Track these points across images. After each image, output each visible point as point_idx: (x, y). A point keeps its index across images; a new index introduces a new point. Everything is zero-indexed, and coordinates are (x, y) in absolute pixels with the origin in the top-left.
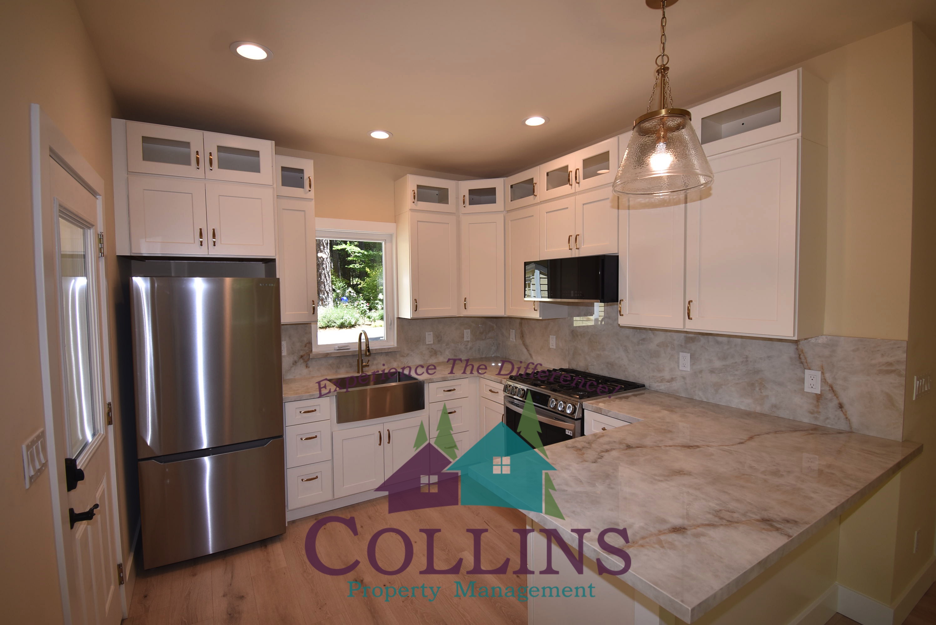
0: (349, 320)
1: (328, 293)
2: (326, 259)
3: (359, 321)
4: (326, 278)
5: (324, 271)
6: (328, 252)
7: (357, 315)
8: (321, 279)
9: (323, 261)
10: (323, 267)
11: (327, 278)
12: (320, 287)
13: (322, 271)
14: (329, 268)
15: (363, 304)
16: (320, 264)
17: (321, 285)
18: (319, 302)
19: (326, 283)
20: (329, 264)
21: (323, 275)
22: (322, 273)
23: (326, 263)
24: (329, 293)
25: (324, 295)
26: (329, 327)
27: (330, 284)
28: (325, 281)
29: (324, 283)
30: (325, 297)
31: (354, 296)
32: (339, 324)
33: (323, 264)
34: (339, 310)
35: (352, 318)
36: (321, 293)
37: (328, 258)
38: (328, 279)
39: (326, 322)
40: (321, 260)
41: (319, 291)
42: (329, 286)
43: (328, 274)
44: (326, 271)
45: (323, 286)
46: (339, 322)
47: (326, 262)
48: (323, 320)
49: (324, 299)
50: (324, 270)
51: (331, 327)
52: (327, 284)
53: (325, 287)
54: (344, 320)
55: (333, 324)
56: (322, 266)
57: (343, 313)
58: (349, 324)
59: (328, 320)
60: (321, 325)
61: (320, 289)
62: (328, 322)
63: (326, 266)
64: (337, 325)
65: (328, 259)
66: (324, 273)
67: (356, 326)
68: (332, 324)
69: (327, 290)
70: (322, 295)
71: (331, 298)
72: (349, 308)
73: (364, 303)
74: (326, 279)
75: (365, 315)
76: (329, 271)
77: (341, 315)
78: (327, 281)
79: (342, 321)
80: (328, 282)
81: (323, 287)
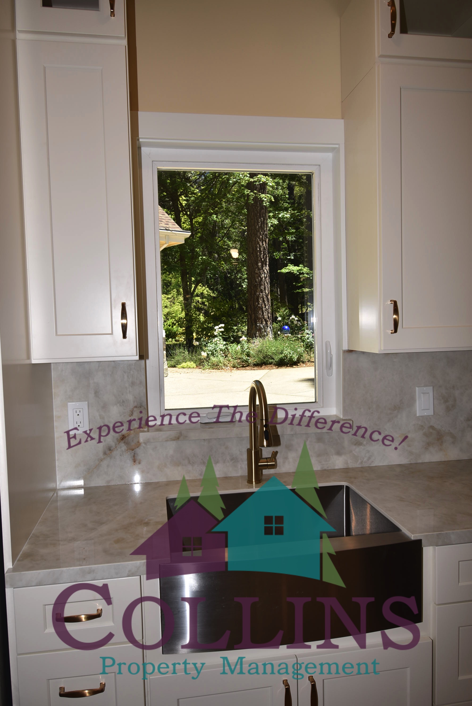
0: (290, 355)
1: (266, 321)
2: (265, 279)
3: (303, 356)
4: (264, 302)
5: (262, 294)
6: (267, 270)
7: (301, 350)
8: (258, 304)
9: (261, 281)
10: (261, 289)
11: (266, 302)
12: (257, 314)
13: (260, 294)
14: (268, 290)
15: (307, 334)
16: (258, 285)
17: (258, 312)
18: (256, 332)
19: (264, 309)
20: (268, 284)
21: (261, 299)
22: (260, 296)
23: (265, 284)
24: (268, 321)
25: (262, 323)
26: (265, 365)
27: (269, 309)
28: (263, 306)
29: (262, 309)
30: (263, 325)
31: (298, 325)
32: (277, 360)
33: (261, 285)
34: (278, 342)
35: (293, 353)
36: (259, 321)
37: (267, 277)
38: (267, 304)
39: (262, 358)
40: (259, 280)
41: (256, 319)
42: (269, 312)
43: (267, 298)
44: (264, 293)
45: (260, 312)
46: (277, 358)
47: (265, 282)
48: (258, 355)
49: (262, 329)
50: (262, 292)
51: (268, 364)
52: (266, 310)
53: (263, 313)
54: (283, 355)
55: (271, 361)
56: (260, 287)
57: (283, 346)
58: (290, 360)
59: (264, 355)
60: (255, 362)
61: (257, 316)
62: (264, 358)
63: (265, 287)
64: (275, 361)
65: (267, 279)
66: (262, 296)
67: (299, 363)
68: (269, 360)
69: (266, 317)
70: (260, 323)
71: (270, 328)
72: (292, 339)
73: (309, 333)
74: (265, 304)
75: (311, 349)
76: (268, 293)
77: (281, 348)
78: (265, 306)
79: (281, 356)
80: (267, 307)
81: (260, 314)
